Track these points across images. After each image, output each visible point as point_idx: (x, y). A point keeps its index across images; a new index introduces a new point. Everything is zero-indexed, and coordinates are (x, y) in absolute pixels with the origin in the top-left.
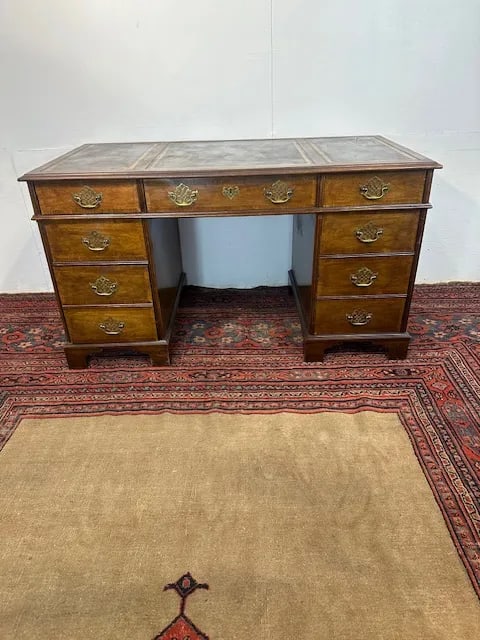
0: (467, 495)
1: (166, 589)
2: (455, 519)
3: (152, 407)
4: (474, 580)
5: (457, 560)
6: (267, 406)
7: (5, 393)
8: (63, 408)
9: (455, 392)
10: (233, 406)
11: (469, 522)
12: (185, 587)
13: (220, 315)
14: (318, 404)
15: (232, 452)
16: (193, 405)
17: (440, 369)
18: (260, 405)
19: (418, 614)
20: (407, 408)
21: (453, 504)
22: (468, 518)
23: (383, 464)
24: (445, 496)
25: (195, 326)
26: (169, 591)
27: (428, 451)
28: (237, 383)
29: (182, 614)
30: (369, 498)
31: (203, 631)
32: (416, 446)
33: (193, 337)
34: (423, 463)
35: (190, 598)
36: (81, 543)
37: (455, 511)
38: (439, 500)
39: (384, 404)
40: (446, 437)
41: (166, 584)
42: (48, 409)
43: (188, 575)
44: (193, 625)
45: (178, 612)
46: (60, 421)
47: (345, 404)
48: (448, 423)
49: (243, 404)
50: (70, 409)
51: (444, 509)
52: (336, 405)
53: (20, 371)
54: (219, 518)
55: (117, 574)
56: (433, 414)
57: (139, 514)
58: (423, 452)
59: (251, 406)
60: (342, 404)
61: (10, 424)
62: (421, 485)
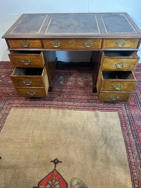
0: (133, 140)
1: (51, 162)
2: (129, 147)
3: (48, 106)
4: (130, 166)
5: (127, 159)
6: (80, 108)
7: (6, 99)
8: (23, 105)
9: (136, 106)
10: (70, 107)
11: (132, 148)
12: (56, 162)
13: (68, 73)
14: (95, 108)
15: (69, 122)
16: (59, 106)
17: (133, 97)
18: (78, 107)
19: (114, 173)
20: (121, 111)
21: (129, 143)
22: (132, 147)
23: (111, 129)
24: (127, 140)
25: (60, 77)
26: (52, 162)
27: (125, 125)
28: (72, 99)
29: (55, 169)
30: (106, 139)
31: (60, 174)
32: (122, 124)
33: (60, 81)
34: (123, 129)
35: (57, 165)
36: (29, 148)
37: (129, 145)
38: (125, 141)
39: (114, 109)
40: (131, 121)
41: (51, 160)
42: (18, 105)
43: (57, 159)
44: (58, 172)
45: (54, 169)
46: (22, 109)
47: (103, 108)
48: (132, 117)
49: (73, 107)
50: (25, 105)
51: (126, 144)
52: (100, 108)
53: (10, 91)
54: (65, 143)
55: (39, 157)
56: (128, 113)
57: (44, 140)
58: (123, 126)
59: (75, 108)
60: (102, 108)
61: (8, 110)
62: (121, 137)
